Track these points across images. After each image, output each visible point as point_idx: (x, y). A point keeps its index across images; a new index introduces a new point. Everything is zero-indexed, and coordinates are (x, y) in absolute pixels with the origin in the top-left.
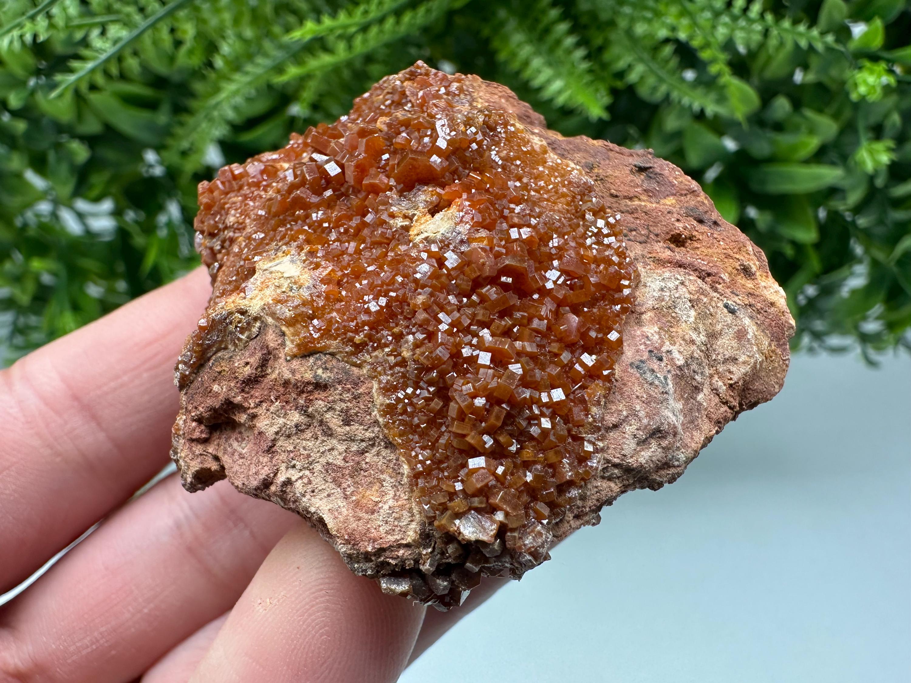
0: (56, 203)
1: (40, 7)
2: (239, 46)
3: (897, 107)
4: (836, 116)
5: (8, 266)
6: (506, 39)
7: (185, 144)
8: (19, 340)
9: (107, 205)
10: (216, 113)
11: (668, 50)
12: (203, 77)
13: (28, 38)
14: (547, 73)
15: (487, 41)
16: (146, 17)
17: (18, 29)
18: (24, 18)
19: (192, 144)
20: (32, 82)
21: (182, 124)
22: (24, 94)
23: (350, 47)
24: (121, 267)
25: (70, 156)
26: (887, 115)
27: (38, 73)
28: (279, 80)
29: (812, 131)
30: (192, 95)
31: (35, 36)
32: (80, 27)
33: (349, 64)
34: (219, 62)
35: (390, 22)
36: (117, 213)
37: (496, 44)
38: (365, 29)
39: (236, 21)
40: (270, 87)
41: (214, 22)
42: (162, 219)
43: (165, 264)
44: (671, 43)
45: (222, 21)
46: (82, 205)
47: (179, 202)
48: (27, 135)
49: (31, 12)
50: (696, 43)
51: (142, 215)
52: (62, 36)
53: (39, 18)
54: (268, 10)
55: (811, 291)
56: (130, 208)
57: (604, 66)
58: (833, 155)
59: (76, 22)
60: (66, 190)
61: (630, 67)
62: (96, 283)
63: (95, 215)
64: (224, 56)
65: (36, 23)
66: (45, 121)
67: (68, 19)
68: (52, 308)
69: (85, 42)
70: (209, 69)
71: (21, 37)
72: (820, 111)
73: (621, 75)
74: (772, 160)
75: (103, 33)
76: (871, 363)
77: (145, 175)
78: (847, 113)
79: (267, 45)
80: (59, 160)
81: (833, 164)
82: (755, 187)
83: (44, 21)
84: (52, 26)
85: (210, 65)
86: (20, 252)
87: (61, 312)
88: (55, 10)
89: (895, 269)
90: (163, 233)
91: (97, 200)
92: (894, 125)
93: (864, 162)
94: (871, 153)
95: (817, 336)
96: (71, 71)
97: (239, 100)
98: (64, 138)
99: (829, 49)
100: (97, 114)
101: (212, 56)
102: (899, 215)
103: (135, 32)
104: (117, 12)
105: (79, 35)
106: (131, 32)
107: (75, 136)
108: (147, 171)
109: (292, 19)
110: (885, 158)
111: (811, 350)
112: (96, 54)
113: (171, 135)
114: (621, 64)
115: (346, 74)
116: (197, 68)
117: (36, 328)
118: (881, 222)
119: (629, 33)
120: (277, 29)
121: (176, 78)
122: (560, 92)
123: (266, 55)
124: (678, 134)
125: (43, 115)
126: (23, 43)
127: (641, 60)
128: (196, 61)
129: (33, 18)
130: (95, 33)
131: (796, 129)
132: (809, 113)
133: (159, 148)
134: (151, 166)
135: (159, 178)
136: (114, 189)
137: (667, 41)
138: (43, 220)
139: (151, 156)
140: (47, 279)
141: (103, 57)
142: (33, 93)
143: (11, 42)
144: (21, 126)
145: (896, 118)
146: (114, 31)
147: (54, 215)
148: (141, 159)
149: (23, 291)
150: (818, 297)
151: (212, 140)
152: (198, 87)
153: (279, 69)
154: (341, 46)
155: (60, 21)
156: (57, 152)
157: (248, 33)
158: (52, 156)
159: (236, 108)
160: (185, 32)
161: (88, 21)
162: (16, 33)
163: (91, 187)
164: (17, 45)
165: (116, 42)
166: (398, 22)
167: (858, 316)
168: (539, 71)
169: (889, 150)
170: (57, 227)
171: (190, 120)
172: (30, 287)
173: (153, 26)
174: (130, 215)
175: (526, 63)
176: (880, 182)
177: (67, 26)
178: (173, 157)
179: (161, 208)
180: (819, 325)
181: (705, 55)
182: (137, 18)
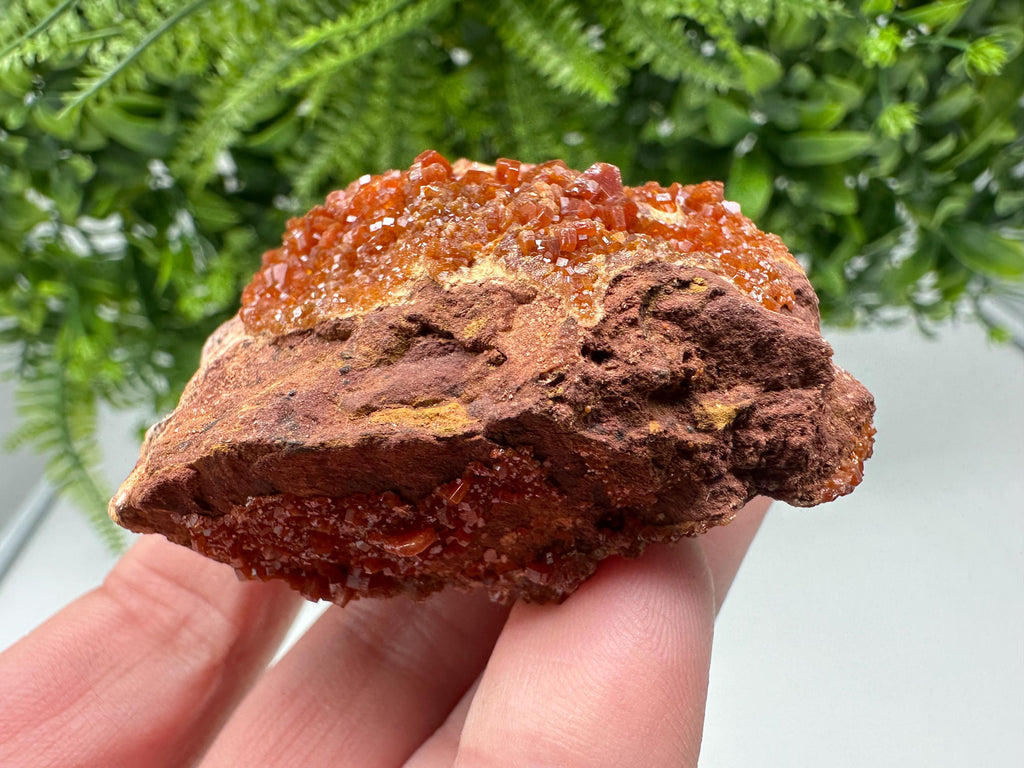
0: (61, 222)
1: (38, 27)
2: (242, 50)
3: (921, 68)
4: (859, 82)
5: (15, 294)
6: (513, 26)
7: (195, 154)
8: (30, 371)
9: (114, 222)
10: (224, 121)
11: (677, 27)
12: (208, 84)
13: (29, 58)
14: (554, 60)
15: (493, 31)
16: (148, 30)
17: (18, 49)
18: (24, 37)
19: (203, 154)
20: (30, 99)
21: (188, 133)
22: (23, 113)
23: (354, 48)
24: (134, 287)
25: (73, 173)
26: (910, 77)
27: (34, 88)
28: (287, 85)
29: (836, 97)
30: (197, 102)
31: (36, 56)
32: (81, 43)
33: (356, 63)
34: (223, 67)
35: (393, 21)
36: (126, 229)
37: (503, 32)
38: (368, 29)
39: (239, 27)
40: (277, 92)
41: (215, 30)
42: (174, 232)
43: (181, 280)
44: (679, 21)
45: (224, 30)
46: (87, 223)
47: (191, 213)
48: (27, 154)
49: (30, 31)
50: (704, 19)
51: (152, 230)
52: (64, 53)
53: (40, 37)
54: (269, 14)
55: (860, 263)
56: (138, 223)
57: (618, 45)
58: (860, 121)
59: (77, 38)
60: (70, 209)
61: (641, 47)
62: (108, 306)
63: (103, 233)
64: (228, 62)
65: (36, 42)
66: (45, 139)
67: (69, 36)
68: (66, 333)
69: (87, 60)
70: (214, 75)
71: (22, 57)
72: (842, 77)
73: (633, 55)
74: (801, 129)
75: (105, 49)
76: (928, 335)
77: (153, 188)
78: (869, 79)
79: (272, 50)
80: (62, 179)
81: (861, 130)
82: (787, 158)
83: (44, 40)
84: (52, 44)
85: (213, 70)
86: (27, 278)
87: (75, 338)
88: (55, 28)
89: (942, 235)
90: (176, 248)
91: (104, 217)
92: (919, 88)
93: (888, 128)
94: (895, 117)
95: (870, 309)
96: (76, 89)
97: (247, 105)
98: (66, 155)
99: (836, 17)
100: (99, 128)
101: (216, 62)
102: (937, 178)
103: (139, 48)
104: (117, 25)
105: (80, 51)
106: (135, 47)
107: (77, 151)
108: (155, 184)
109: (294, 22)
110: (908, 123)
111: (865, 324)
112: (100, 72)
113: (179, 145)
114: (632, 44)
115: (354, 72)
116: (201, 75)
117: (48, 358)
118: (919, 186)
119: (638, 12)
120: (280, 34)
121: (179, 85)
122: (569, 79)
123: (271, 59)
124: (702, 110)
125: (43, 133)
126: (25, 64)
127: (651, 39)
128: (200, 67)
129: (32, 37)
130: (96, 49)
131: (819, 97)
132: (832, 81)
133: (167, 160)
134: (159, 178)
135: (168, 189)
136: (121, 205)
137: (676, 18)
138: (48, 242)
139: (157, 167)
140: (54, 304)
141: (108, 74)
142: (31, 109)
143: (12, 64)
144: (20, 145)
145: (921, 81)
146: (116, 46)
147: (58, 236)
148: (148, 171)
149: (32, 317)
150: (867, 269)
151: (222, 149)
152: (204, 94)
153: (285, 72)
154: (346, 49)
155: (61, 39)
156: (60, 170)
157: (251, 36)
158: (55, 175)
159: (244, 114)
160: (188, 43)
161: (87, 36)
162: (16, 54)
163: (98, 203)
164: (18, 66)
165: (119, 57)
166: (401, 20)
167: (910, 287)
168: (547, 59)
169: (913, 113)
170: (62, 248)
171: (198, 130)
172: (39, 313)
173: (156, 40)
174: (140, 231)
175: (533, 51)
176: (912, 146)
177: (69, 44)
178: (181, 168)
179: (170, 221)
180: (871, 298)
181: (714, 31)
182: (139, 32)
